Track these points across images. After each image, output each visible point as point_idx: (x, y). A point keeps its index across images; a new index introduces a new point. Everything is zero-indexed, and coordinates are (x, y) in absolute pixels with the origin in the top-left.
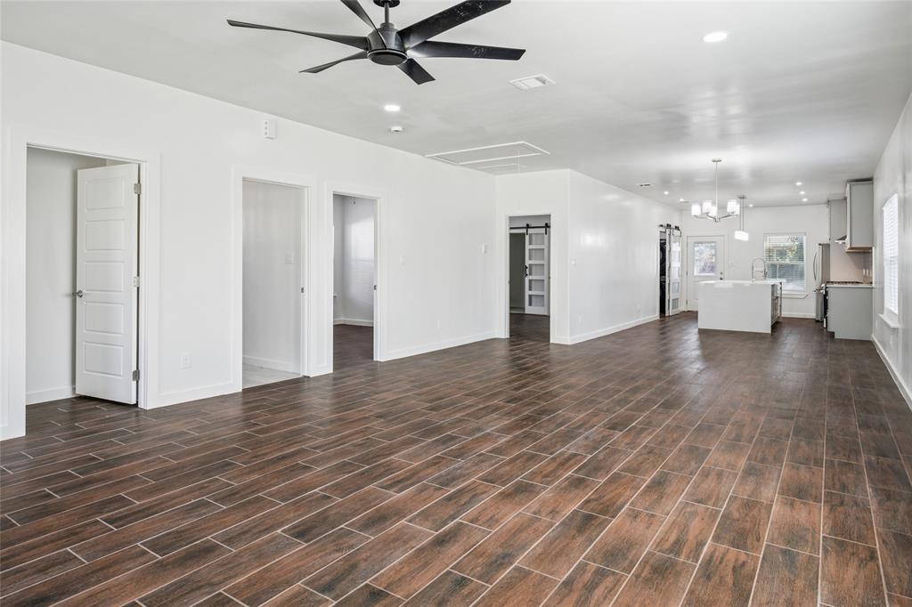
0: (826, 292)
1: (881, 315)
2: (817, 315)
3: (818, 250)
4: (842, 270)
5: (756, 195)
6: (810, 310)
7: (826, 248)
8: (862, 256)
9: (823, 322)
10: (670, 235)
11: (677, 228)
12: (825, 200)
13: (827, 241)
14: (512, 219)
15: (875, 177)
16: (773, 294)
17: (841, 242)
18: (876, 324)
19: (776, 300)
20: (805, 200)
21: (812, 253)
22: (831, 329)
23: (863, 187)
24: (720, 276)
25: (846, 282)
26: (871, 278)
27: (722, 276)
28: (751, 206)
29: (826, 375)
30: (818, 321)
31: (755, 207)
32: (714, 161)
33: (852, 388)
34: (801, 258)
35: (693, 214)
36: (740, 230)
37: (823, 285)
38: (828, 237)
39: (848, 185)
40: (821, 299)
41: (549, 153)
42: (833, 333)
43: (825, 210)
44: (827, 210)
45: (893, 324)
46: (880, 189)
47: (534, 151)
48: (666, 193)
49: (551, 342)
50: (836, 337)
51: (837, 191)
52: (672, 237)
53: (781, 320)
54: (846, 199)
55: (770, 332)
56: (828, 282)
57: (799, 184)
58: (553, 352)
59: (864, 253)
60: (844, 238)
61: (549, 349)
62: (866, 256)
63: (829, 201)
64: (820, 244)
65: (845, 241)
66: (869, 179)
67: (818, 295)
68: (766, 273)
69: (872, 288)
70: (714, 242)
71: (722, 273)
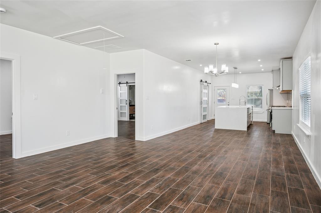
0: (271, 111)
1: (298, 124)
3: (268, 92)
4: (278, 100)
5: (242, 67)
6: (265, 118)
7: (271, 91)
8: (286, 94)
9: (270, 124)
12: (271, 70)
13: (272, 88)
14: (119, 76)
15: (294, 56)
16: (248, 112)
17: (278, 88)
18: (294, 127)
19: (249, 115)
20: (263, 70)
21: (266, 93)
22: (273, 129)
23: (288, 61)
25: (280, 106)
26: (292, 104)
28: (240, 73)
29: (270, 161)
30: (268, 123)
32: (215, 44)
33: (285, 174)
34: (261, 96)
35: (205, 72)
36: (234, 83)
37: (270, 108)
38: (272, 86)
39: (281, 61)
40: (269, 113)
41: (124, 37)
42: (274, 131)
43: (271, 75)
45: (308, 132)
46: (296, 62)
47: (116, 35)
48: (201, 65)
49: (136, 139)
51: (276, 65)
52: (203, 86)
53: (252, 123)
54: (280, 69)
55: (246, 130)
56: (272, 106)
57: (259, 60)
58: (137, 145)
59: (287, 93)
60: (279, 86)
61: (134, 144)
62: (289, 94)
63: (272, 71)
64: (269, 90)
65: (280, 88)
66: (291, 58)
67: (268, 112)
68: (245, 103)
69: (292, 109)
70: (225, 89)
71: (228, 103)
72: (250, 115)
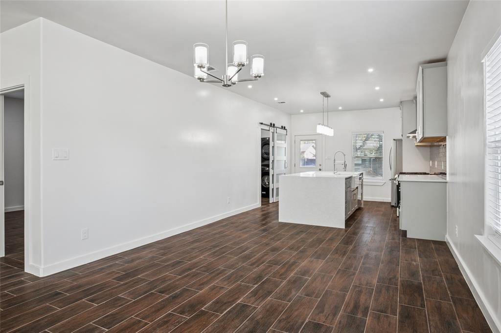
2: (392, 200)
3: (393, 145)
4: (413, 161)
6: (386, 196)
7: (399, 142)
10: (273, 133)
11: (283, 128)
13: (400, 137)
17: (412, 136)
20: (382, 100)
21: (389, 147)
22: (403, 227)
23: (434, 71)
24: (320, 167)
25: (416, 174)
27: (321, 167)
28: (340, 108)
30: (392, 207)
31: (343, 110)
34: (381, 152)
36: (323, 125)
37: (397, 176)
38: (401, 133)
39: (421, 68)
40: (395, 187)
42: (405, 231)
43: (398, 112)
44: (400, 111)
49: (26, 269)
50: (408, 236)
52: (277, 136)
53: (362, 206)
55: (344, 227)
56: (402, 173)
57: (371, 70)
59: (431, 146)
60: (414, 132)
62: (434, 149)
63: (401, 102)
64: (394, 140)
65: (416, 135)
66: (443, 60)
67: (393, 184)
68: (345, 166)
69: (446, 182)
70: (315, 140)
71: (320, 165)
72: (355, 192)
